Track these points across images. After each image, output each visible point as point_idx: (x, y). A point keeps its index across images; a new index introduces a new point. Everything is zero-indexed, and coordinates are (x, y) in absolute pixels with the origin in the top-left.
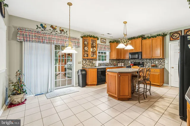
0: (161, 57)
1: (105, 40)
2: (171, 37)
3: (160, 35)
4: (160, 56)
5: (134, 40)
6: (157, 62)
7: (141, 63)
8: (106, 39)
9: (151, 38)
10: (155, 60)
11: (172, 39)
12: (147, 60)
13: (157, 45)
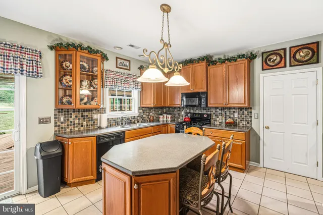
0: (246, 105)
1: (127, 63)
2: (264, 63)
3: (243, 56)
4: (245, 103)
5: (190, 67)
6: (236, 115)
7: (205, 116)
8: (129, 61)
9: (226, 62)
10: (233, 110)
11: (266, 67)
12: (218, 110)
13: (237, 79)
